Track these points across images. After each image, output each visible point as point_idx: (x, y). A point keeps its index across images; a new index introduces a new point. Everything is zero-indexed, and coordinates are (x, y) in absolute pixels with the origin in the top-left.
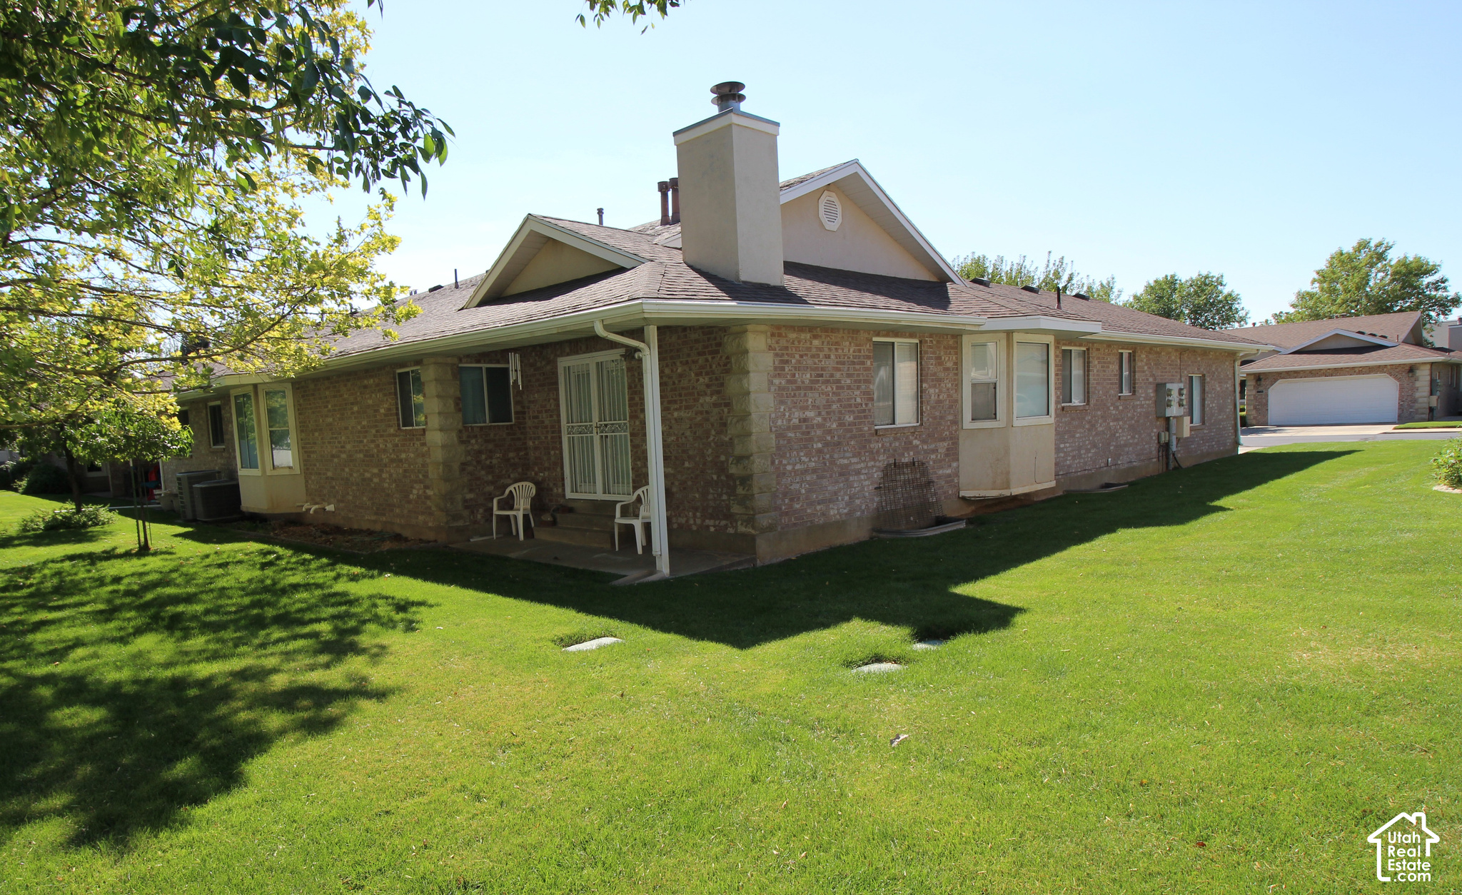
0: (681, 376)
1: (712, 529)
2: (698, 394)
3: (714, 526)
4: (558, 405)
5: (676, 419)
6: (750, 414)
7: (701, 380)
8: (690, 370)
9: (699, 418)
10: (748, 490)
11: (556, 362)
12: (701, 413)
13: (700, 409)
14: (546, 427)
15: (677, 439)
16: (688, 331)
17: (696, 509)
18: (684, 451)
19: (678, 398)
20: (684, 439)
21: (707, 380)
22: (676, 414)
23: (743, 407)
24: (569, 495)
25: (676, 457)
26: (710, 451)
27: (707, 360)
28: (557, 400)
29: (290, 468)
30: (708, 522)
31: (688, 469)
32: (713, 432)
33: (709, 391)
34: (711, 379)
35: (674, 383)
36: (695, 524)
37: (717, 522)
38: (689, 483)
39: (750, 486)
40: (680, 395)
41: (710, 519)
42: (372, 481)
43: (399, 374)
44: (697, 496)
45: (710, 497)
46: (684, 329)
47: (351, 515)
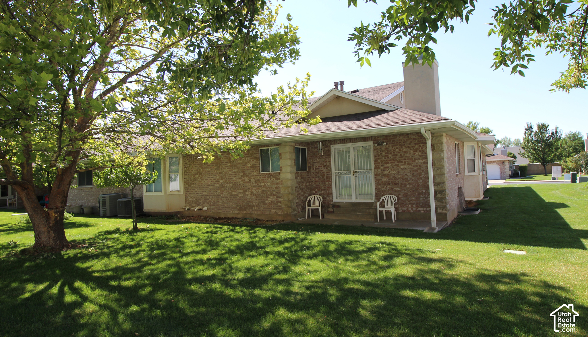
0: (405, 152)
1: (422, 212)
2: (415, 159)
3: (423, 210)
4: (330, 164)
5: (402, 169)
6: (444, 166)
7: (416, 153)
8: (410, 150)
9: (415, 168)
10: (443, 195)
11: (330, 146)
12: (417, 166)
13: (416, 164)
14: (324, 172)
15: (403, 177)
16: (410, 135)
17: (413, 204)
18: (406, 181)
19: (403, 161)
20: (406, 176)
21: (420, 154)
22: (402, 167)
23: (441, 164)
24: (335, 200)
25: (402, 184)
26: (421, 181)
27: (420, 146)
28: (330, 162)
29: (178, 191)
30: (419, 209)
31: (409, 188)
32: (423, 174)
33: (421, 158)
34: (422, 153)
35: (401, 155)
36: (412, 209)
37: (425, 209)
38: (409, 194)
39: (445, 194)
40: (405, 159)
41: (421, 208)
42: (238, 195)
43: (261, 150)
44: (414, 198)
45: (421, 199)
46: (408, 134)
47: (219, 211)
